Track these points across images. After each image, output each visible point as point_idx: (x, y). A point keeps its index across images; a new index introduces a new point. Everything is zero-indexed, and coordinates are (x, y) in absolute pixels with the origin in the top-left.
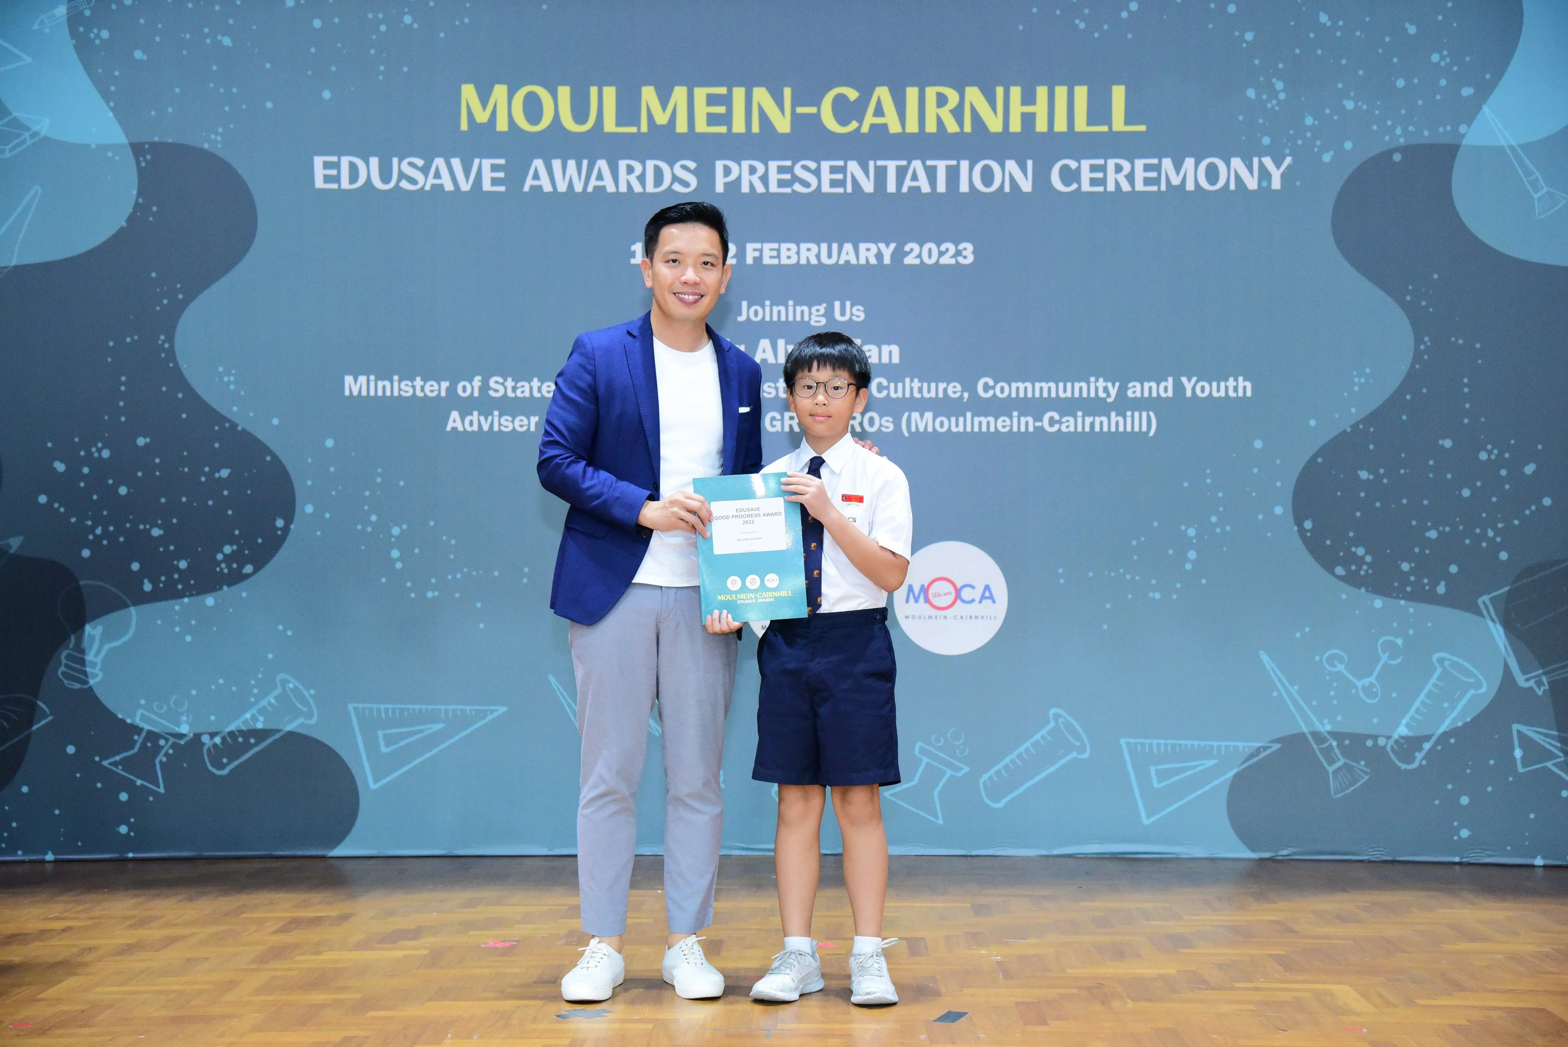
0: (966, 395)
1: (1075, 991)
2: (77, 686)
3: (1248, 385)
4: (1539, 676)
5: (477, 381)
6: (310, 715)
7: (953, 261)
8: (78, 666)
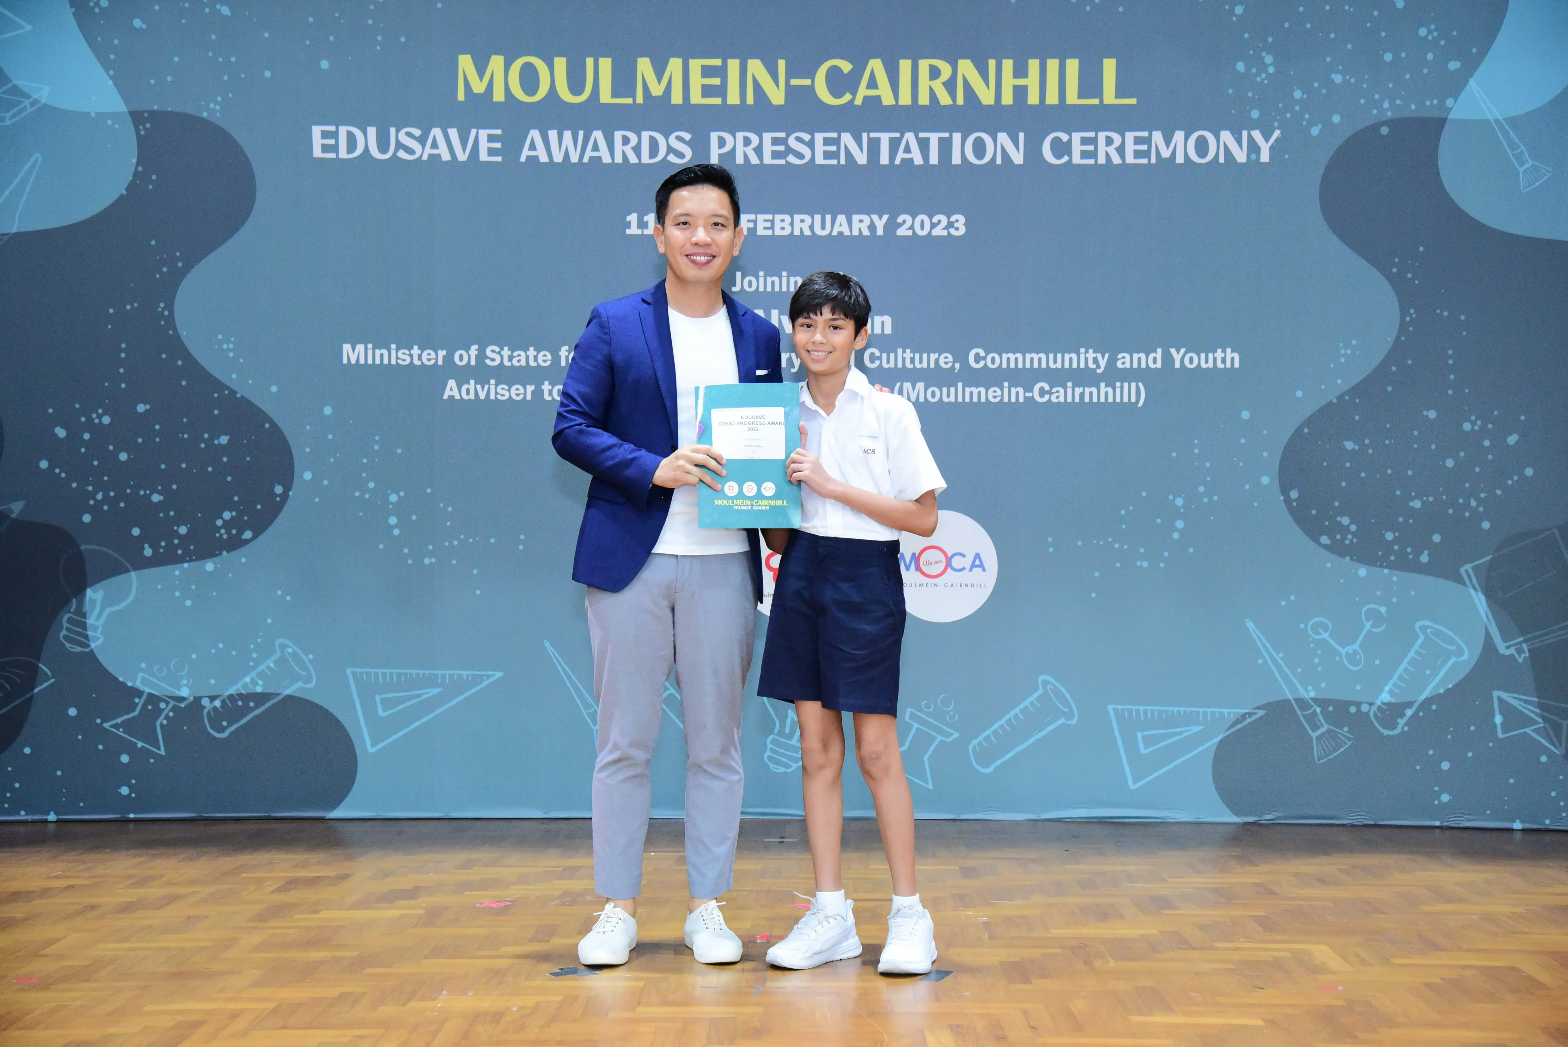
0: (957, 366)
1: (1059, 951)
2: (79, 649)
3: (1236, 356)
4: (1520, 643)
5: (474, 350)
6: (308, 679)
7: (945, 233)
8: (79, 630)
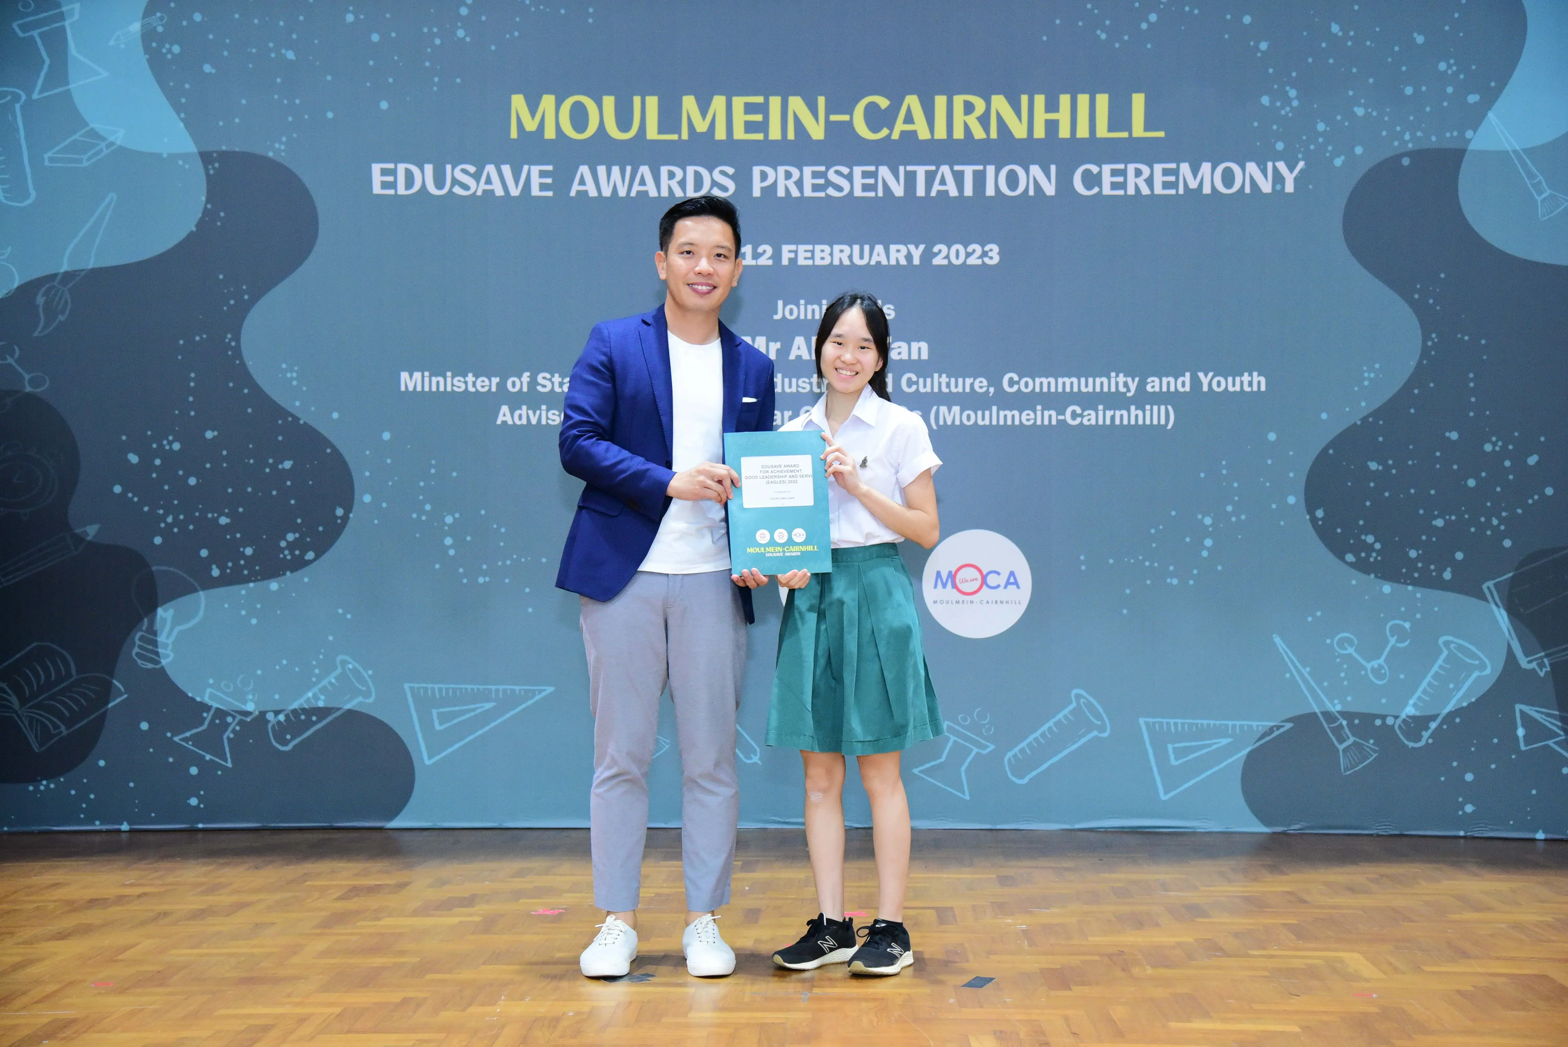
0: (992, 390)
1: (1097, 958)
2: (150, 666)
3: (1263, 380)
4: (1541, 658)
5: (526, 377)
6: (368, 694)
7: (979, 262)
8: (150, 647)
